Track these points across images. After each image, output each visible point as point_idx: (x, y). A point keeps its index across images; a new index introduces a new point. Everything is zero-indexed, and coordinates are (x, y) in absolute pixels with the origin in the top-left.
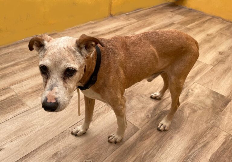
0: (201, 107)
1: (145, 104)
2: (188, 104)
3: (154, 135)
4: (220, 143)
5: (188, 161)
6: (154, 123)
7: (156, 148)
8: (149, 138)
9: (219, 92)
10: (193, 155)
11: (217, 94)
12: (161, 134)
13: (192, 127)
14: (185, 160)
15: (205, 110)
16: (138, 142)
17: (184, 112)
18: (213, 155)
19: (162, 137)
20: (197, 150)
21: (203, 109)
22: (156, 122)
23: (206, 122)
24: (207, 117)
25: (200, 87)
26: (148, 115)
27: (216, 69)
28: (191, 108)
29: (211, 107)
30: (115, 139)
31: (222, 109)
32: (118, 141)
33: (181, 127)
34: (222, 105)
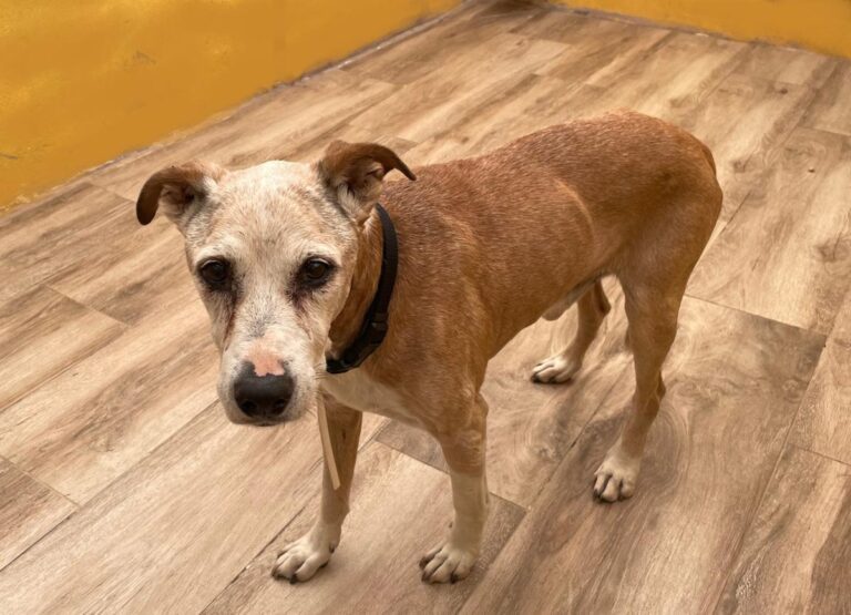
0: (727, 384)
1: (519, 411)
2: (676, 381)
3: (589, 522)
4: (833, 508)
5: (737, 595)
6: (575, 476)
7: (608, 571)
8: (571, 537)
9: (774, 318)
10: (749, 571)
11: (770, 323)
12: (613, 514)
13: (715, 468)
14: (726, 596)
15: (746, 393)
16: (536, 560)
17: (671, 413)
18: (819, 556)
19: (619, 525)
20: (759, 549)
21: (736, 390)
22: (580, 473)
23: (760, 438)
24: (760, 420)
25: (702, 310)
26: (545, 450)
27: (739, 230)
28: (692, 396)
29: (763, 378)
30: (450, 565)
31: (805, 378)
32: (460, 570)
33: (677, 472)
34: (801, 365)
